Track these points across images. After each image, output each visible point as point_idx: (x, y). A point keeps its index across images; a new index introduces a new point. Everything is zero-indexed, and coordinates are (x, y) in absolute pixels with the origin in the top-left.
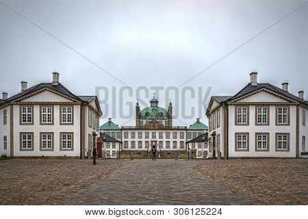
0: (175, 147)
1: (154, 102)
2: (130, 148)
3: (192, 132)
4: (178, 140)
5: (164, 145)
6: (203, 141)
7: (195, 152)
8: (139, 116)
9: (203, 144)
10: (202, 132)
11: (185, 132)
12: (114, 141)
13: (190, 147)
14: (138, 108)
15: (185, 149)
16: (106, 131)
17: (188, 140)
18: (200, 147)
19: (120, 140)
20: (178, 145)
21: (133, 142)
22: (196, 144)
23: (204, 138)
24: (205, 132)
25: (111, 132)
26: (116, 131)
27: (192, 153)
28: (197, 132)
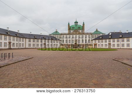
1: (76, 22)
2: (65, 43)
3: (94, 35)
5: (81, 41)
7: (96, 45)
8: (70, 29)
10: (99, 35)
11: (91, 35)
13: (94, 43)
14: (69, 25)
15: (91, 43)
16: (54, 36)
17: (92, 39)
18: (99, 42)
21: (66, 40)
22: (97, 41)
23: (101, 38)
24: (101, 35)
25: (56, 35)
26: (59, 35)
27: (95, 45)
28: (97, 35)
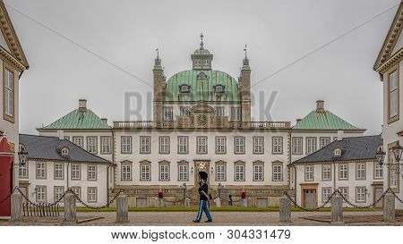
0: (258, 177)
1: (202, 58)
2: (136, 180)
3: (304, 135)
4: (268, 158)
5: (230, 171)
6: (335, 160)
7: (313, 191)
9: (336, 169)
10: (332, 136)
11: (285, 136)
12: (94, 161)
13: (301, 178)
14: (158, 73)
15: (285, 183)
16: (71, 135)
17: (295, 158)
18: (327, 175)
19: (108, 157)
20: (268, 172)
21: (145, 165)
22: (318, 170)
23: (337, 152)
24: (340, 135)
25: (85, 135)
26: (99, 135)
27: (305, 191)
28: (318, 135)
